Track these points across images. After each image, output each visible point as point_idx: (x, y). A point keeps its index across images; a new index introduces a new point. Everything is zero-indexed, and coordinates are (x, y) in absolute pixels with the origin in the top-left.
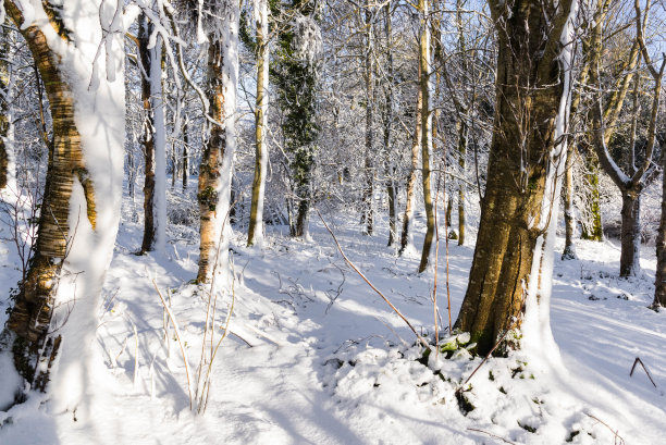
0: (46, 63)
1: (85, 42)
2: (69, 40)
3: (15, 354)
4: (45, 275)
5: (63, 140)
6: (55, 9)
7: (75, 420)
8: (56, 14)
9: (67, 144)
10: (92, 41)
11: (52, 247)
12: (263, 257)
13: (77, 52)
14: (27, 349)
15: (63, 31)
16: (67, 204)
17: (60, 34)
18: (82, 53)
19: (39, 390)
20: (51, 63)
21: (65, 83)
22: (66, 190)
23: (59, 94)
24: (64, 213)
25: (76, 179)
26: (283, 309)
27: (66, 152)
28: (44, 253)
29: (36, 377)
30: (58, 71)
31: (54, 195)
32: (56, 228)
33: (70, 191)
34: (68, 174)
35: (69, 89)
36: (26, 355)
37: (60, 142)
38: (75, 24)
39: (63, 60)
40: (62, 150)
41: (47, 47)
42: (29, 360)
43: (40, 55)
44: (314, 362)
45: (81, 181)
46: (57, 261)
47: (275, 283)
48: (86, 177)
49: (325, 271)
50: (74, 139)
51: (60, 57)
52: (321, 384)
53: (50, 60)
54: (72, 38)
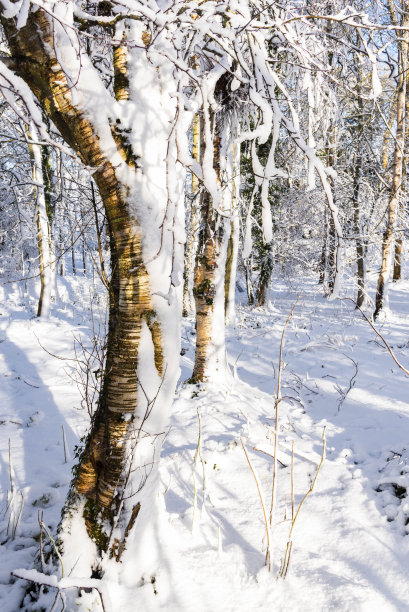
0: (115, 198)
1: (153, 166)
2: (137, 167)
3: (86, 519)
4: (116, 434)
5: (131, 282)
6: (123, 134)
7: (155, 592)
8: (124, 139)
9: (136, 286)
10: (158, 165)
11: (121, 402)
12: (240, 338)
13: (145, 179)
14: (100, 514)
15: (131, 158)
16: (136, 353)
17: (127, 162)
18: (149, 180)
19: (114, 559)
20: (119, 197)
21: (133, 218)
22: (134, 338)
23: (127, 230)
24: (132, 364)
25: (144, 324)
26: (290, 407)
27: (134, 295)
28: (113, 409)
29: (110, 546)
30: (127, 205)
31: (121, 344)
32: (125, 380)
33: (138, 338)
34: (136, 318)
35: (138, 223)
36: (99, 522)
37: (127, 284)
38: (143, 148)
39: (132, 191)
40: (130, 293)
41: (115, 179)
42: (102, 526)
43: (109, 189)
44: (364, 485)
45: (148, 324)
46: (128, 417)
47: (266, 370)
48: (154, 320)
49: (309, 350)
50: (142, 279)
51: (128, 189)
52: (385, 518)
53: (118, 195)
54: (139, 164)
